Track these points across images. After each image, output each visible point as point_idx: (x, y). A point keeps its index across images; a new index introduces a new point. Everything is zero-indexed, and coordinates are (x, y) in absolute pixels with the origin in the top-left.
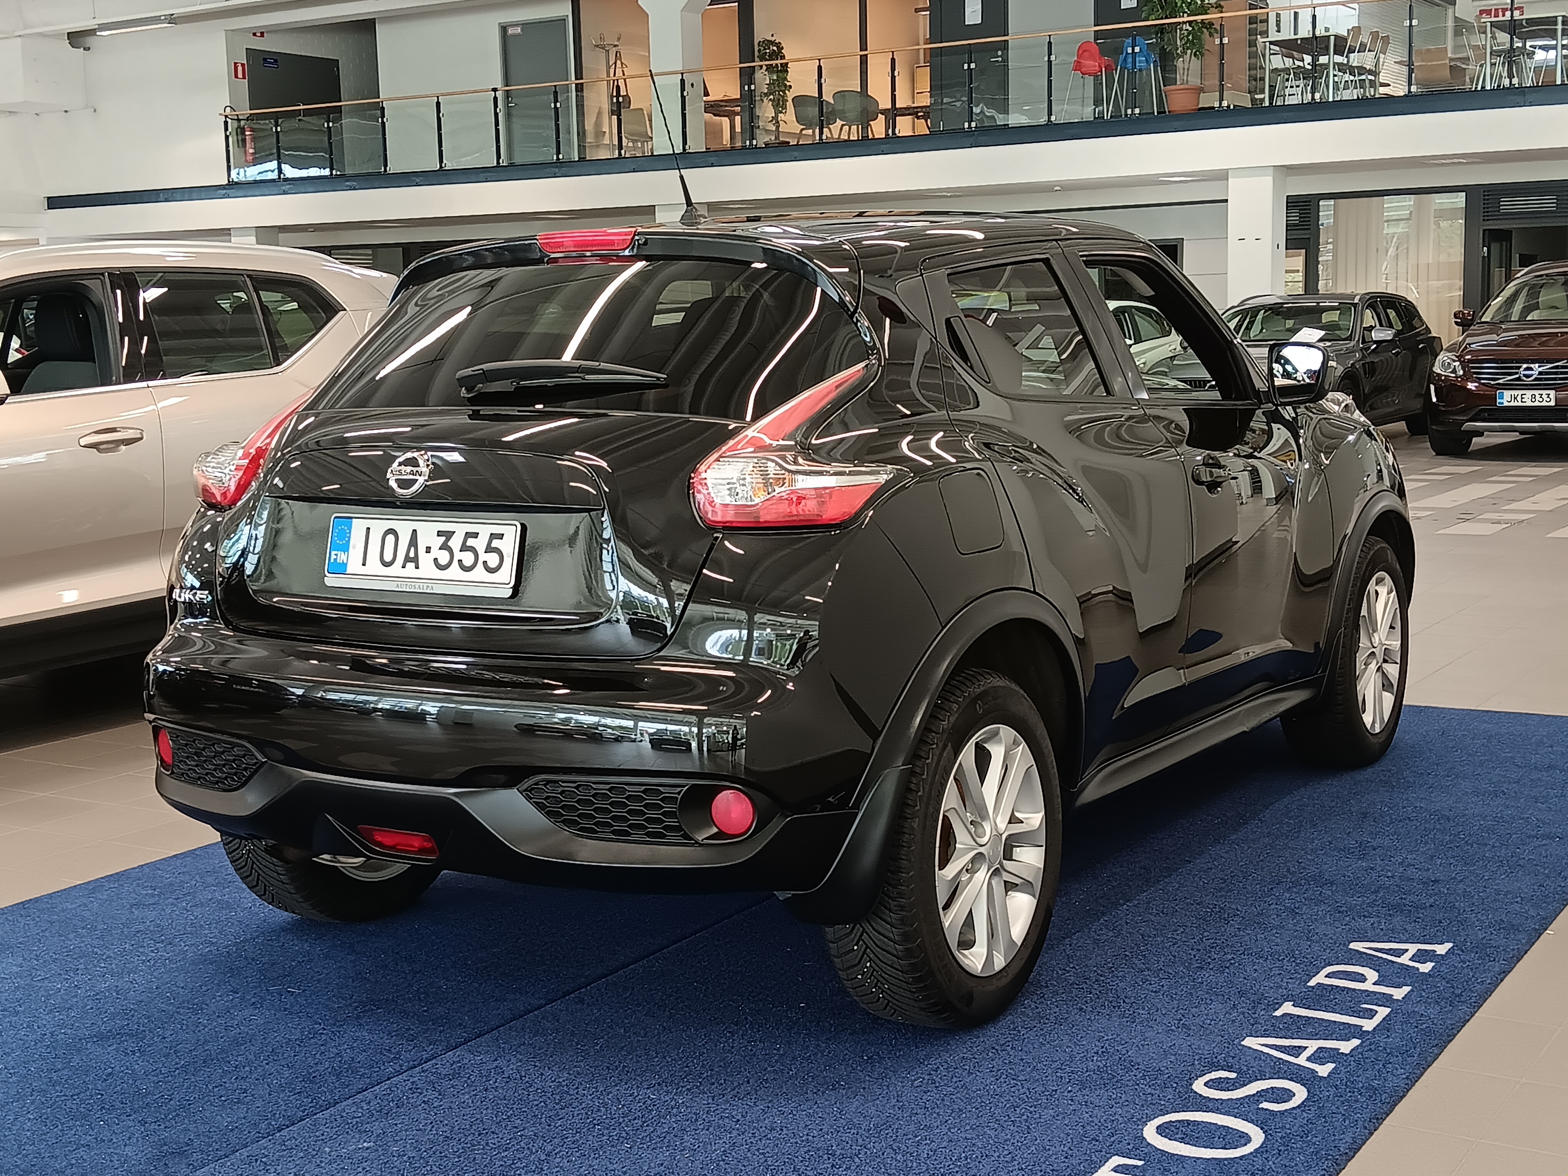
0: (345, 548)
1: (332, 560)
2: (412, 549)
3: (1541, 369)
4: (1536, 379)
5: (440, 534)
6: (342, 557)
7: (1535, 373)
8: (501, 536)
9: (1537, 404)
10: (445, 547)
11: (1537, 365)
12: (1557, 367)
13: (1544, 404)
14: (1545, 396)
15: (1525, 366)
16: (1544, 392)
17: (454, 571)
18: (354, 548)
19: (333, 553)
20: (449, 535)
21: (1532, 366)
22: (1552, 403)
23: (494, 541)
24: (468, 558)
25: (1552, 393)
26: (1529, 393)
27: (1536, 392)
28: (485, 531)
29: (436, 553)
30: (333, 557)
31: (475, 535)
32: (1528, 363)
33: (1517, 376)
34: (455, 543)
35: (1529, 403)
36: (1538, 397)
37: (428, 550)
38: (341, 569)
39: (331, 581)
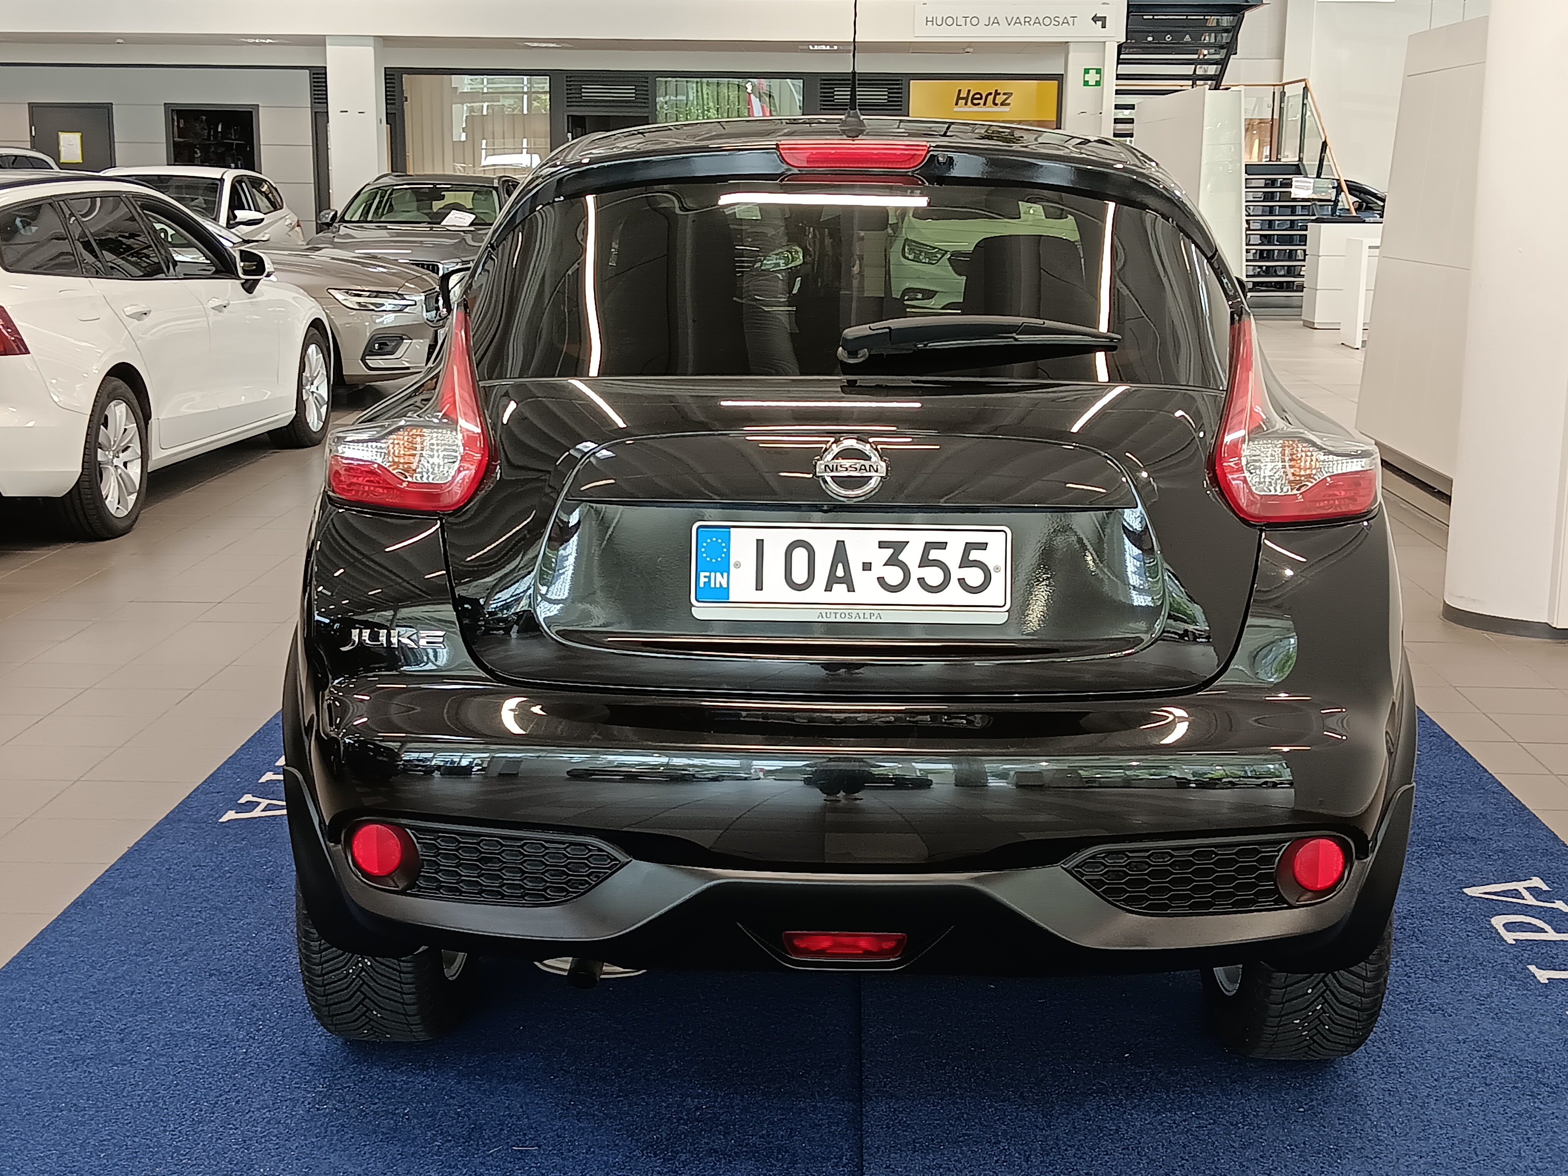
0: (725, 568)
1: (702, 585)
2: (840, 566)
5: (882, 545)
6: (720, 579)
8: (983, 546)
10: (893, 561)
17: (913, 593)
18: (737, 565)
19: (702, 574)
20: (899, 546)
23: (973, 552)
24: (934, 576)
28: (956, 541)
29: (879, 569)
30: (703, 580)
31: (943, 546)
34: (911, 556)
37: (867, 567)
38: (721, 596)
39: (701, 611)
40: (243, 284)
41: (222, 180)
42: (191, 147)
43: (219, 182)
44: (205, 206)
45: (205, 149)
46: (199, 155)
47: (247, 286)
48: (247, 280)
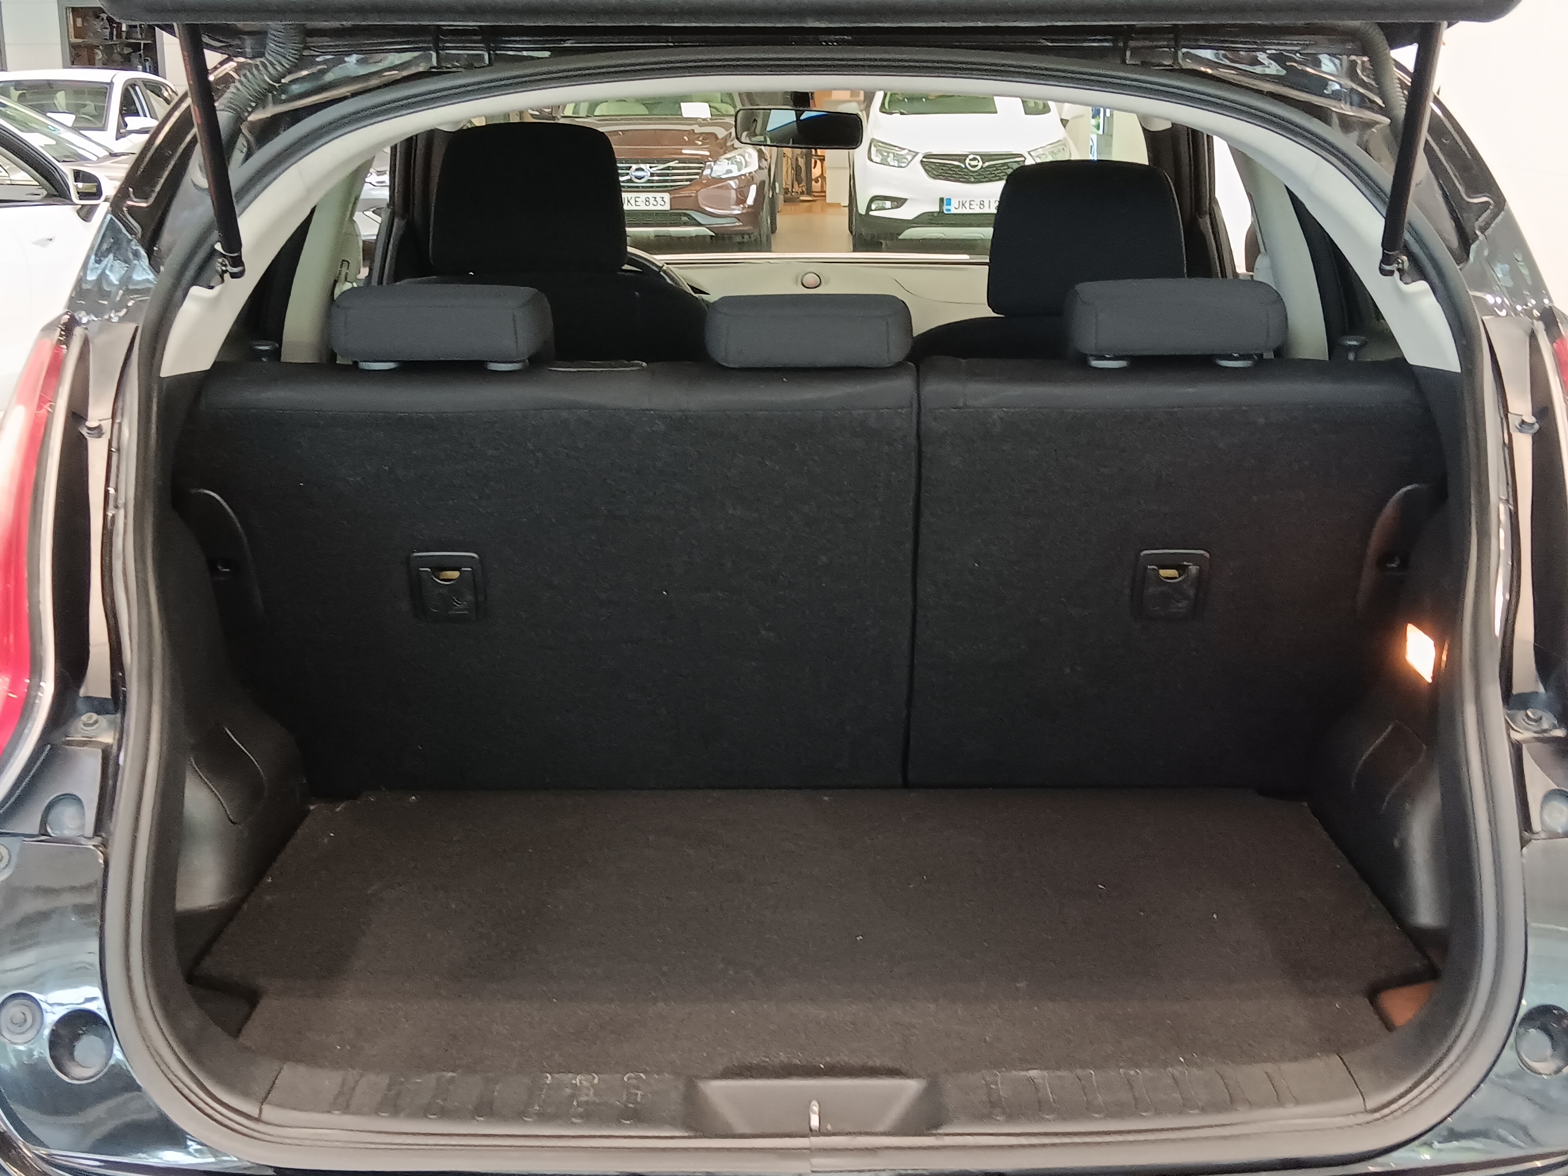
3: (652, 170)
4: (649, 181)
7: (646, 174)
9: (651, 208)
11: (648, 165)
12: (668, 168)
13: (659, 208)
14: (659, 200)
15: (634, 167)
16: (658, 195)
21: (642, 166)
22: (667, 207)
25: (667, 196)
26: (643, 196)
27: (651, 195)
32: (637, 163)
33: (628, 177)
35: (643, 207)
36: (652, 200)
40: (78, 212)
41: (111, 84)
42: (91, 48)
43: (108, 86)
44: (94, 113)
45: (109, 50)
46: (101, 56)
47: (83, 213)
48: (83, 206)
